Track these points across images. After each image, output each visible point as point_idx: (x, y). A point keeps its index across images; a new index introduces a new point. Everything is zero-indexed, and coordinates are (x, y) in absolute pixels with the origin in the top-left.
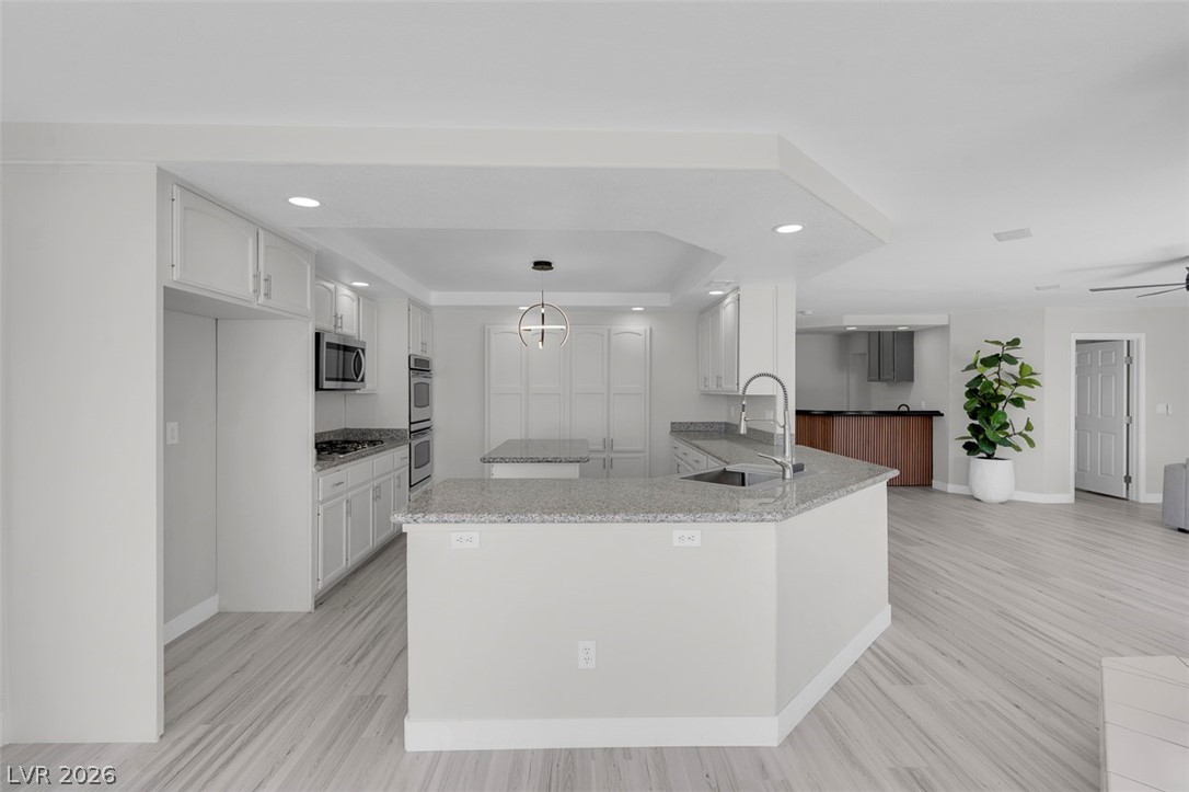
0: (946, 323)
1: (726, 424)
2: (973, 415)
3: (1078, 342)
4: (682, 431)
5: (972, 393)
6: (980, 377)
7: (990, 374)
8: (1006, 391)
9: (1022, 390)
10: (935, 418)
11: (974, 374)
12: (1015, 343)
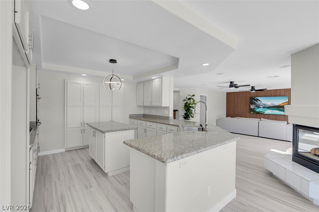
0: (179, 90)
1: (143, 114)
2: (186, 111)
3: (200, 96)
4: (132, 117)
5: (186, 106)
6: (187, 103)
7: (189, 102)
8: (191, 105)
9: (194, 105)
10: (176, 111)
11: (185, 102)
12: (194, 95)
